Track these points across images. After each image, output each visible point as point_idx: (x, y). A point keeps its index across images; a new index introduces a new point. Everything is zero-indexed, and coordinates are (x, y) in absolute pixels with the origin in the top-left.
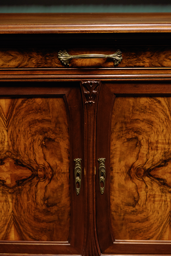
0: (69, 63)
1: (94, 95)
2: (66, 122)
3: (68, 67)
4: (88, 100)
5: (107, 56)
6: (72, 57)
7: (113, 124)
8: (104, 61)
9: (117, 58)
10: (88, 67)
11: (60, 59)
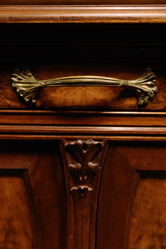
0: (36, 99)
1: (92, 173)
3: (34, 107)
4: (78, 183)
5: (122, 82)
6: (42, 83)
7: (132, 238)
8: (114, 95)
9: (147, 89)
10: (79, 108)
11: (15, 89)
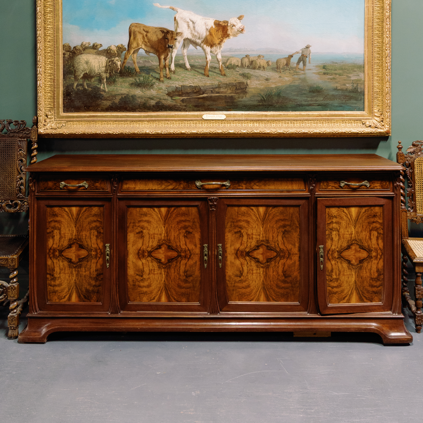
0: (201, 187)
1: (215, 205)
2: (199, 221)
3: (201, 189)
4: (212, 208)
5: (222, 183)
6: (203, 184)
7: (226, 223)
8: (220, 186)
9: (228, 184)
10: (212, 189)
11: (196, 185)
